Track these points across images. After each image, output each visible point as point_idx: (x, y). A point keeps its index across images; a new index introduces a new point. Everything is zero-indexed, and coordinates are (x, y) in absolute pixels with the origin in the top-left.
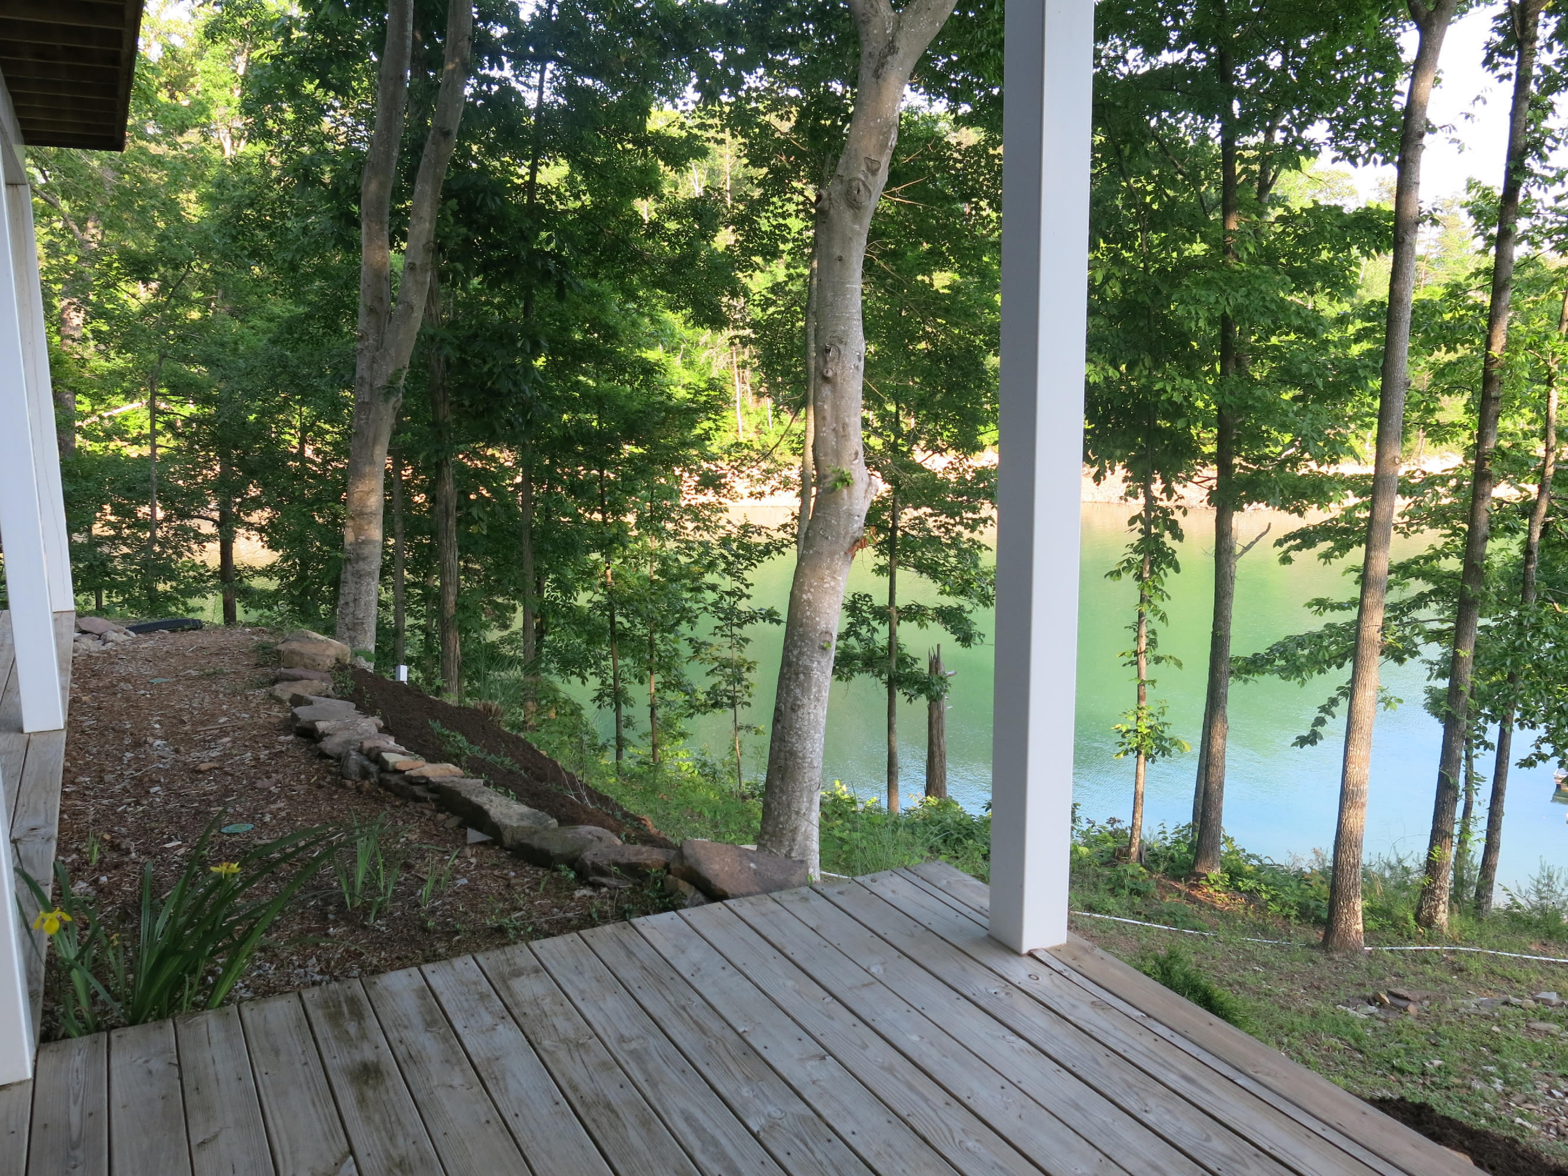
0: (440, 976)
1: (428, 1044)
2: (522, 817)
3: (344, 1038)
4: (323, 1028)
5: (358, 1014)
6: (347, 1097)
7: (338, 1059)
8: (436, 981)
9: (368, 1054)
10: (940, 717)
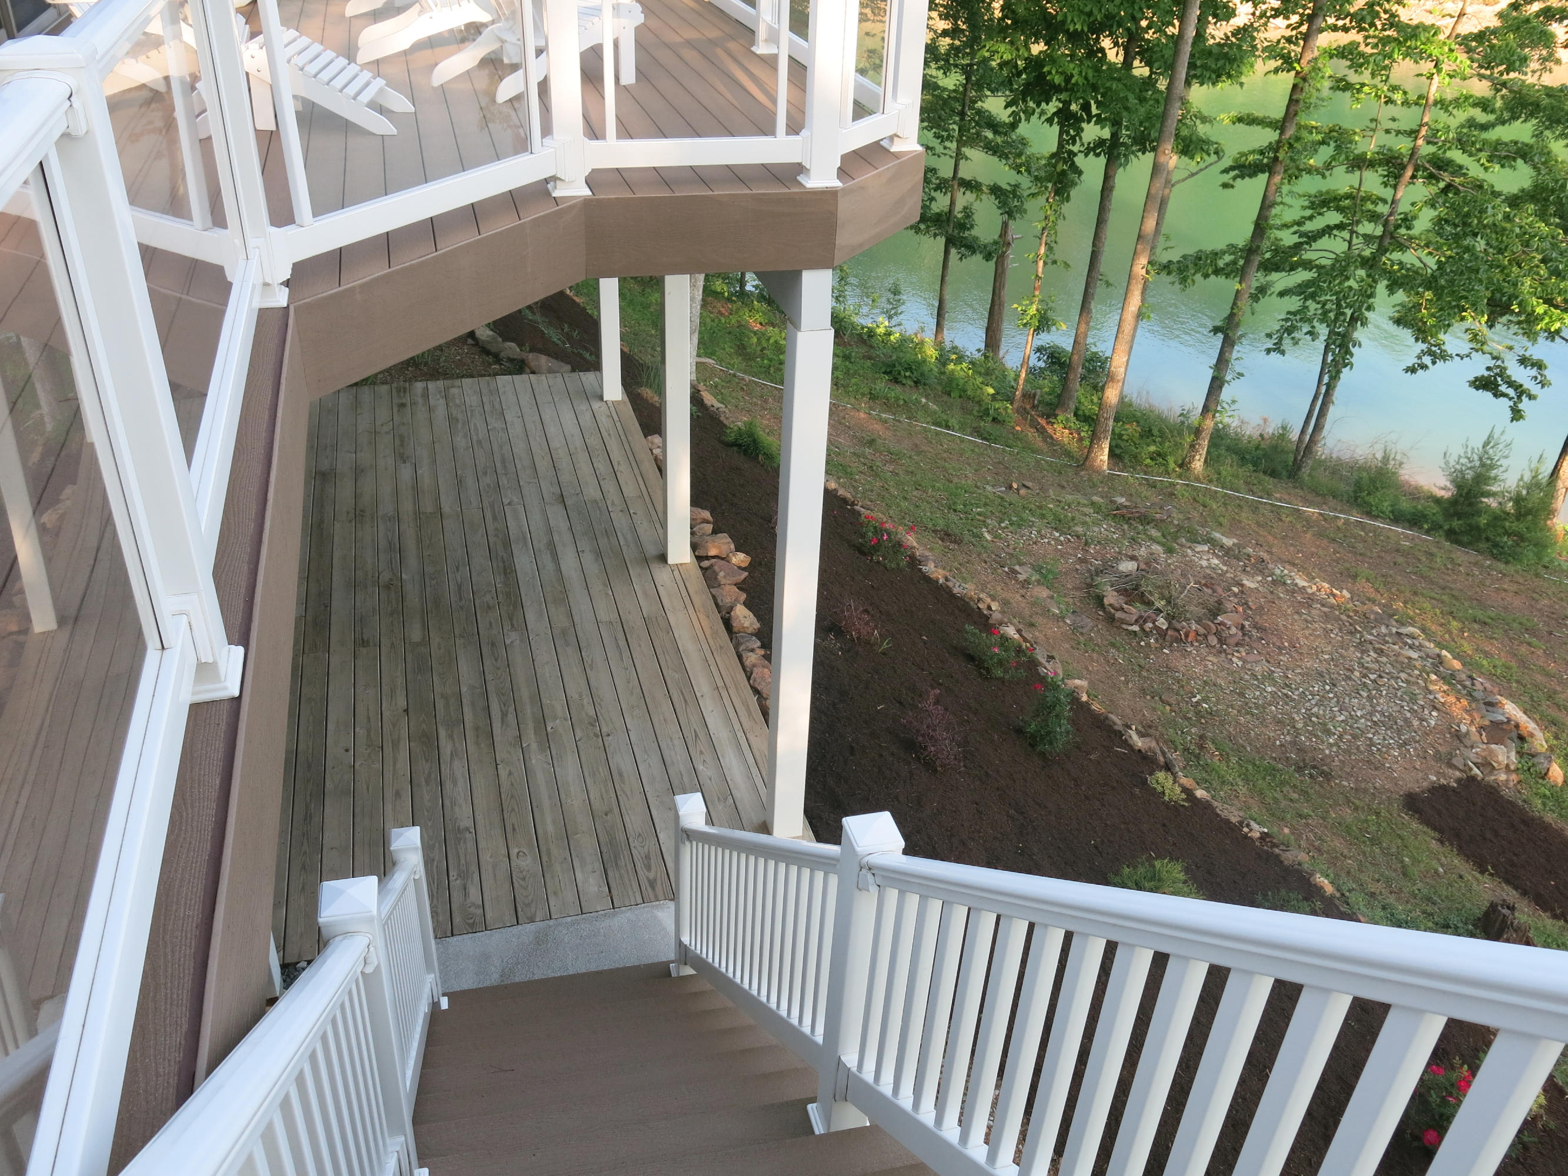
0: (431, 385)
1: (420, 401)
2: (488, 336)
3: (399, 397)
4: (394, 394)
5: (405, 392)
6: (395, 409)
7: (396, 401)
8: (430, 386)
9: (404, 401)
10: (1003, 272)
